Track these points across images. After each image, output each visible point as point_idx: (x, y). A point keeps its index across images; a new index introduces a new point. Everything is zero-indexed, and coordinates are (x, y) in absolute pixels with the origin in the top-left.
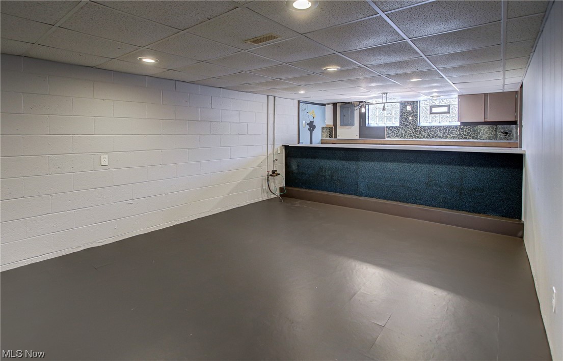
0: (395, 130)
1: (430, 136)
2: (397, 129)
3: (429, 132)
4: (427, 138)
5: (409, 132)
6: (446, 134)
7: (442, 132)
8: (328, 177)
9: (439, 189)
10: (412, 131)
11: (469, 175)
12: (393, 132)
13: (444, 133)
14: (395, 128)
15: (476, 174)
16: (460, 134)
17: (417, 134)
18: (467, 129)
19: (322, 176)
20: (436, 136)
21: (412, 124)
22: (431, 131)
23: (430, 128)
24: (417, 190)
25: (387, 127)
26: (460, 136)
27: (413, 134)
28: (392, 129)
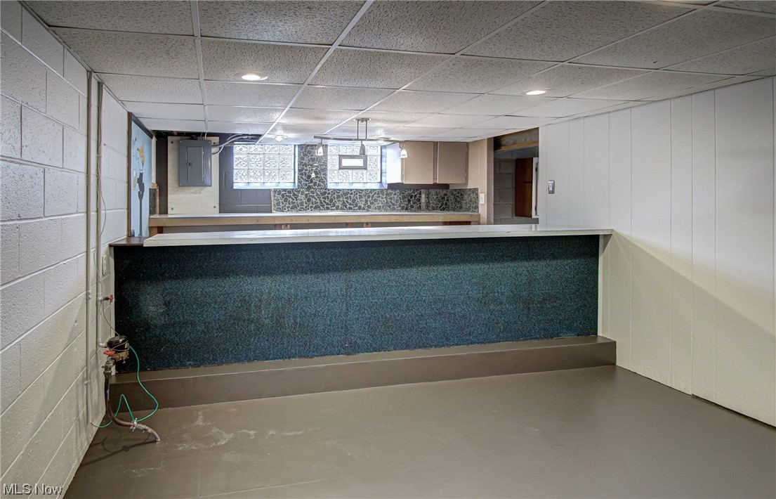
0: (290, 197)
1: (346, 206)
2: (294, 195)
3: (345, 200)
4: (342, 209)
5: (314, 200)
6: (369, 203)
7: (364, 199)
8: (267, 321)
9: (499, 307)
10: (319, 198)
11: (540, 275)
12: (286, 200)
13: (366, 201)
14: (289, 192)
15: (547, 273)
16: (387, 202)
17: (327, 204)
18: (395, 194)
19: (250, 321)
20: (353, 206)
21: (319, 185)
22: (349, 198)
23: (346, 193)
24: (464, 317)
25: (275, 191)
26: (389, 206)
27: (321, 203)
28: (285, 195)
